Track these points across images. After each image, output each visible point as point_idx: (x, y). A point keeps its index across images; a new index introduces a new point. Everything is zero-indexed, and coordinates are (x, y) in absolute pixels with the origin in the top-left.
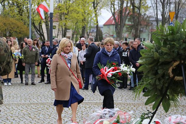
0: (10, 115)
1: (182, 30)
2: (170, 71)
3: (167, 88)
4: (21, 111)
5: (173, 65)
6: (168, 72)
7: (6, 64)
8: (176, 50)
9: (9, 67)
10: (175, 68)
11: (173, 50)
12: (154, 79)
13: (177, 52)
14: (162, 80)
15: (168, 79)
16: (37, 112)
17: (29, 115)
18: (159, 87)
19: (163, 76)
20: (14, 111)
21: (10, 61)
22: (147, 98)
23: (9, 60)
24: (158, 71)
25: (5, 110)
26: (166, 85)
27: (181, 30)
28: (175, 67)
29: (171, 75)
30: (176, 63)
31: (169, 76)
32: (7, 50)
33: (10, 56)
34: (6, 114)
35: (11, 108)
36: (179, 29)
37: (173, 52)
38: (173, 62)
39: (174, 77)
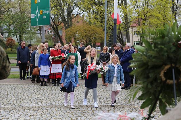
0: (54, 117)
1: (173, 33)
2: (162, 74)
3: (160, 92)
4: (66, 113)
5: (164, 68)
6: (160, 75)
7: (2, 68)
8: (166, 54)
9: (5, 71)
10: (166, 72)
11: (162, 53)
12: (146, 82)
13: (166, 56)
14: (155, 84)
15: (161, 83)
16: (81, 114)
17: (72, 117)
18: (152, 91)
19: (156, 79)
20: (61, 113)
21: (6, 65)
22: (143, 101)
23: (4, 64)
24: (149, 74)
25: (52, 111)
26: (159, 89)
27: (171, 33)
28: (166, 70)
29: (164, 79)
30: (167, 67)
31: (161, 79)
32: (2, 55)
33: (6, 60)
34: (52, 115)
35: (59, 110)
36: (169, 32)
37: (163, 55)
38: (164, 65)
39: (166, 80)
